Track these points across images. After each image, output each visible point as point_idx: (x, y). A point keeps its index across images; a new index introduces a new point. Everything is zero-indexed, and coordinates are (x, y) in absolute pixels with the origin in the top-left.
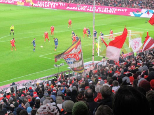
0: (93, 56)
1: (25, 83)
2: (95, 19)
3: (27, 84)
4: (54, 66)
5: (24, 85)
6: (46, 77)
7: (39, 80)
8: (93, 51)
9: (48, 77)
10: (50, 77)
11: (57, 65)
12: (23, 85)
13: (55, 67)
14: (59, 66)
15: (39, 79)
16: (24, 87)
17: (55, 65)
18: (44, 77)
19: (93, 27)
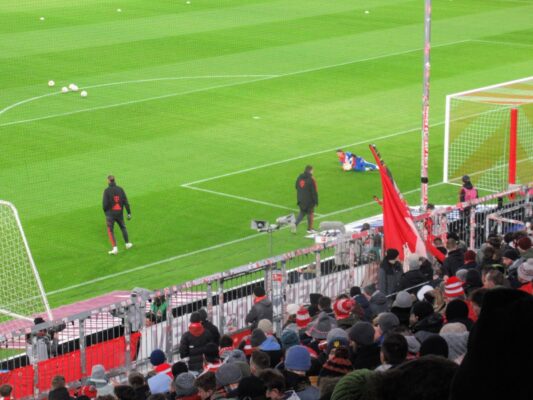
0: (425, 180)
1: (124, 304)
2: (430, 16)
3: (132, 308)
4: (254, 226)
5: (122, 310)
6: (218, 275)
7: (186, 289)
8: (424, 159)
9: (225, 275)
10: (233, 277)
11: (263, 223)
12: (114, 313)
13: (255, 232)
14: (273, 226)
15: (188, 284)
16: (117, 321)
17: (258, 222)
18: (209, 278)
19: (422, 51)
